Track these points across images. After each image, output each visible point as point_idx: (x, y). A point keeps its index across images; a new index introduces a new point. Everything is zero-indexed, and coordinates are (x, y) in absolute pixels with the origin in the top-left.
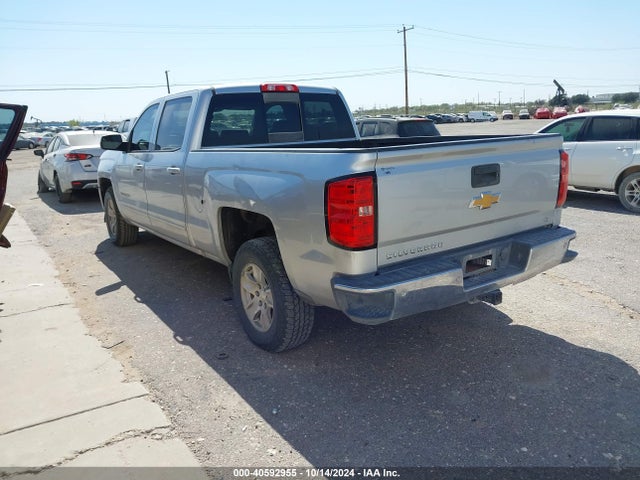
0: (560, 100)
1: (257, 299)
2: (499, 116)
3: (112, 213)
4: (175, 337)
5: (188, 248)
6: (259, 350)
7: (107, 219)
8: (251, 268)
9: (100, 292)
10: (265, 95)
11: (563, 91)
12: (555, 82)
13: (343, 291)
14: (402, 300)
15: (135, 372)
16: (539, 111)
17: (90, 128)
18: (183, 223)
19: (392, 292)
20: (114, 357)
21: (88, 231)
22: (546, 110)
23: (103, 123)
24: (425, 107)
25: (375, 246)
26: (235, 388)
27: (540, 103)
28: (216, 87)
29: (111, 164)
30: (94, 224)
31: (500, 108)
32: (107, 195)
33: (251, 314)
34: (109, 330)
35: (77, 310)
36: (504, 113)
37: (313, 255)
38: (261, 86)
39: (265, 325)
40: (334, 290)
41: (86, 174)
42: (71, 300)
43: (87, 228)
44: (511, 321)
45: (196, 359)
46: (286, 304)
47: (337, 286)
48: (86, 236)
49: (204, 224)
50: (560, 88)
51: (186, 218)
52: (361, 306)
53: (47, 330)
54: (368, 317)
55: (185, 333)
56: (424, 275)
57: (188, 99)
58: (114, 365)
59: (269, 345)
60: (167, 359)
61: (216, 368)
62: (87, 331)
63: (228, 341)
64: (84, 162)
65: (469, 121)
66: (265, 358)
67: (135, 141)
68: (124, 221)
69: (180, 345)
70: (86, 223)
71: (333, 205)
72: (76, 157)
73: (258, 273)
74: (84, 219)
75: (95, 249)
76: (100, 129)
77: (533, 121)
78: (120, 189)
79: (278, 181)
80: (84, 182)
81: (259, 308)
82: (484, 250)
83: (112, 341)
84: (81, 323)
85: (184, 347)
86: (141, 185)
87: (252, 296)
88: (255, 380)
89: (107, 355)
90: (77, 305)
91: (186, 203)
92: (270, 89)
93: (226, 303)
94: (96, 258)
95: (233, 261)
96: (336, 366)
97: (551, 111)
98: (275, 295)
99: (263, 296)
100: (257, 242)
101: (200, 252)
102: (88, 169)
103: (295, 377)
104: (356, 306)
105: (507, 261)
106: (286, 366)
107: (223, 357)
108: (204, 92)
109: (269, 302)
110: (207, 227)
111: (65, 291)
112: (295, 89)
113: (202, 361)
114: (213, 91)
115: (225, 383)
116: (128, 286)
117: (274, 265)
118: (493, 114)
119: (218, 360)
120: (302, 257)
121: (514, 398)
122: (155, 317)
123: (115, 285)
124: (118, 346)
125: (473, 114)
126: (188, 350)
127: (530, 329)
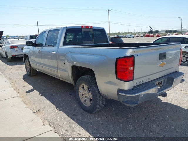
0: (151, 32)
1: (84, 95)
2: (135, 36)
3: (28, 66)
4: (56, 108)
5: (57, 78)
6: (86, 112)
7: (26, 67)
8: (83, 85)
9: (27, 92)
10: (82, 29)
11: (152, 29)
12: (150, 27)
13: (122, 95)
14: (142, 98)
15: (46, 121)
16: (146, 35)
17: (13, 38)
18: (57, 70)
19: (139, 95)
20: (37, 116)
21: (19, 71)
22: (148, 34)
23: (16, 36)
24: (113, 33)
25: (133, 80)
26: (82, 127)
27: (146, 33)
28: (68, 26)
29: (28, 50)
30: (20, 69)
31: (135, 34)
32: (26, 60)
33: (82, 101)
34: (33, 106)
35: (21, 99)
36: (136, 35)
37: (110, 83)
38: (81, 27)
39: (88, 104)
40: (118, 95)
41: (16, 53)
42: (18, 95)
43: (18, 70)
44: (162, 101)
45: (66, 116)
46: (97, 98)
47: (119, 94)
48: (18, 73)
49: (65, 71)
50: (151, 28)
51: (58, 68)
52: (128, 100)
53: (12, 106)
54: (132, 104)
55: (59, 106)
56: (148, 89)
57: (58, 30)
58: (38, 119)
59: (90, 111)
60: (56, 116)
61: (73, 119)
62: (26, 106)
63: (74, 109)
64: (16, 49)
65: (126, 37)
66: (89, 115)
67: (37, 43)
68: (32, 68)
69: (58, 111)
70: (18, 68)
71: (119, 66)
72: (13, 47)
73: (86, 87)
74: (17, 67)
75: (23, 77)
76: (16, 38)
77: (144, 38)
78: (31, 58)
79: (96, 58)
80: (16, 55)
81: (86, 99)
82: (160, 80)
83: (35, 110)
84: (23, 103)
85: (60, 112)
86: (35, 56)
87: (83, 95)
88: (87, 123)
89: (35, 115)
90: (20, 97)
91: (58, 64)
92: (84, 27)
93: (70, 96)
94: (23, 81)
95: (75, 83)
96: (113, 118)
97: (149, 35)
98: (93, 95)
99: (87, 94)
100: (86, 77)
101: (62, 79)
102: (17, 51)
103: (101, 122)
104: (126, 100)
105: (166, 83)
106: (96, 118)
107: (74, 115)
108: (64, 28)
109: (90, 97)
110: (66, 72)
111: (15, 92)
112: (91, 27)
113: (68, 117)
114: (67, 27)
115: (78, 125)
116: (36, 90)
117: (93, 85)
118: (133, 35)
119: (73, 116)
120: (105, 83)
121: (173, 128)
122: (48, 101)
123: (32, 90)
124: (38, 112)
125: (127, 35)
126: (62, 113)
127: (169, 103)
